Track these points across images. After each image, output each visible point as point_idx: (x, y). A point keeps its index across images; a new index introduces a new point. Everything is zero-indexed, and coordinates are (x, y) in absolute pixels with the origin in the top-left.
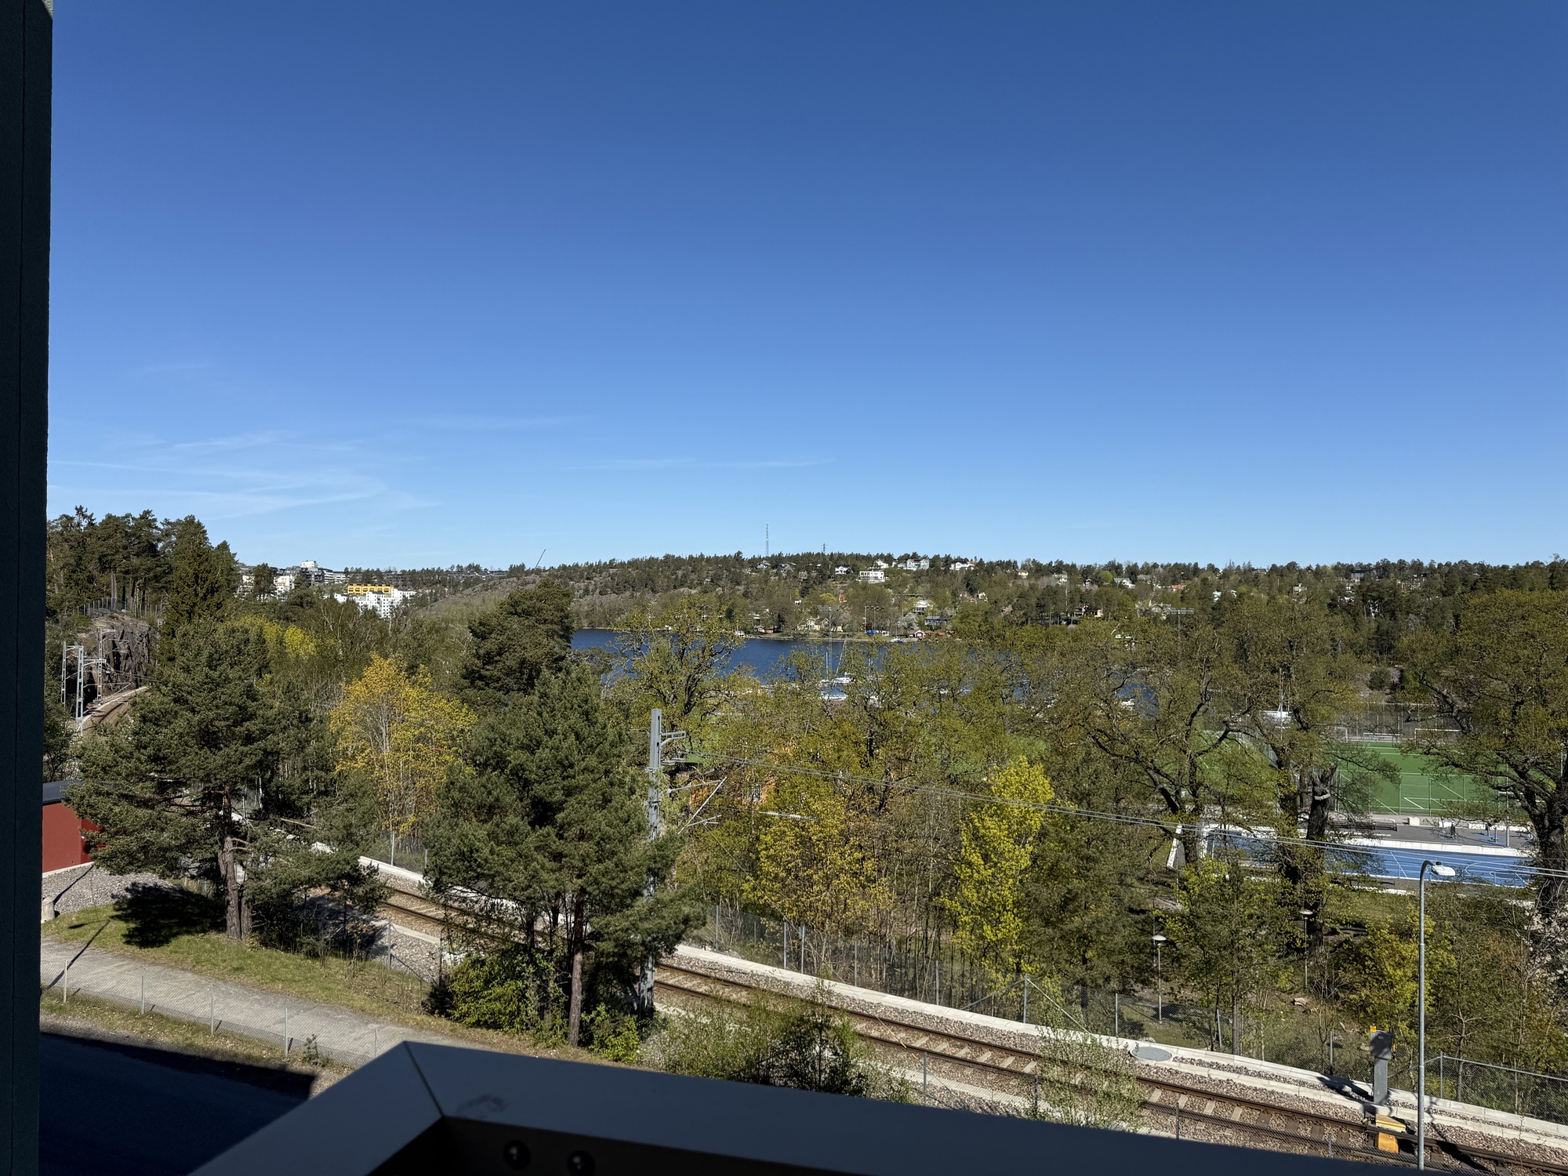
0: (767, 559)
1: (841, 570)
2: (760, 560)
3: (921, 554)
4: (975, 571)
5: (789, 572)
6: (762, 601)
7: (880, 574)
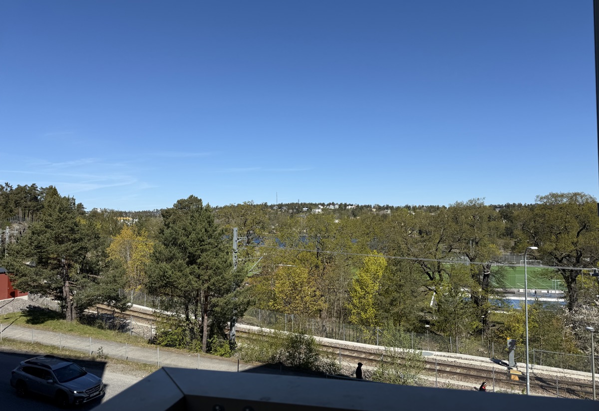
0: (277, 205)
1: (305, 209)
2: (274, 206)
3: (335, 203)
4: (356, 209)
5: (285, 210)
6: (275, 221)
7: (320, 210)
